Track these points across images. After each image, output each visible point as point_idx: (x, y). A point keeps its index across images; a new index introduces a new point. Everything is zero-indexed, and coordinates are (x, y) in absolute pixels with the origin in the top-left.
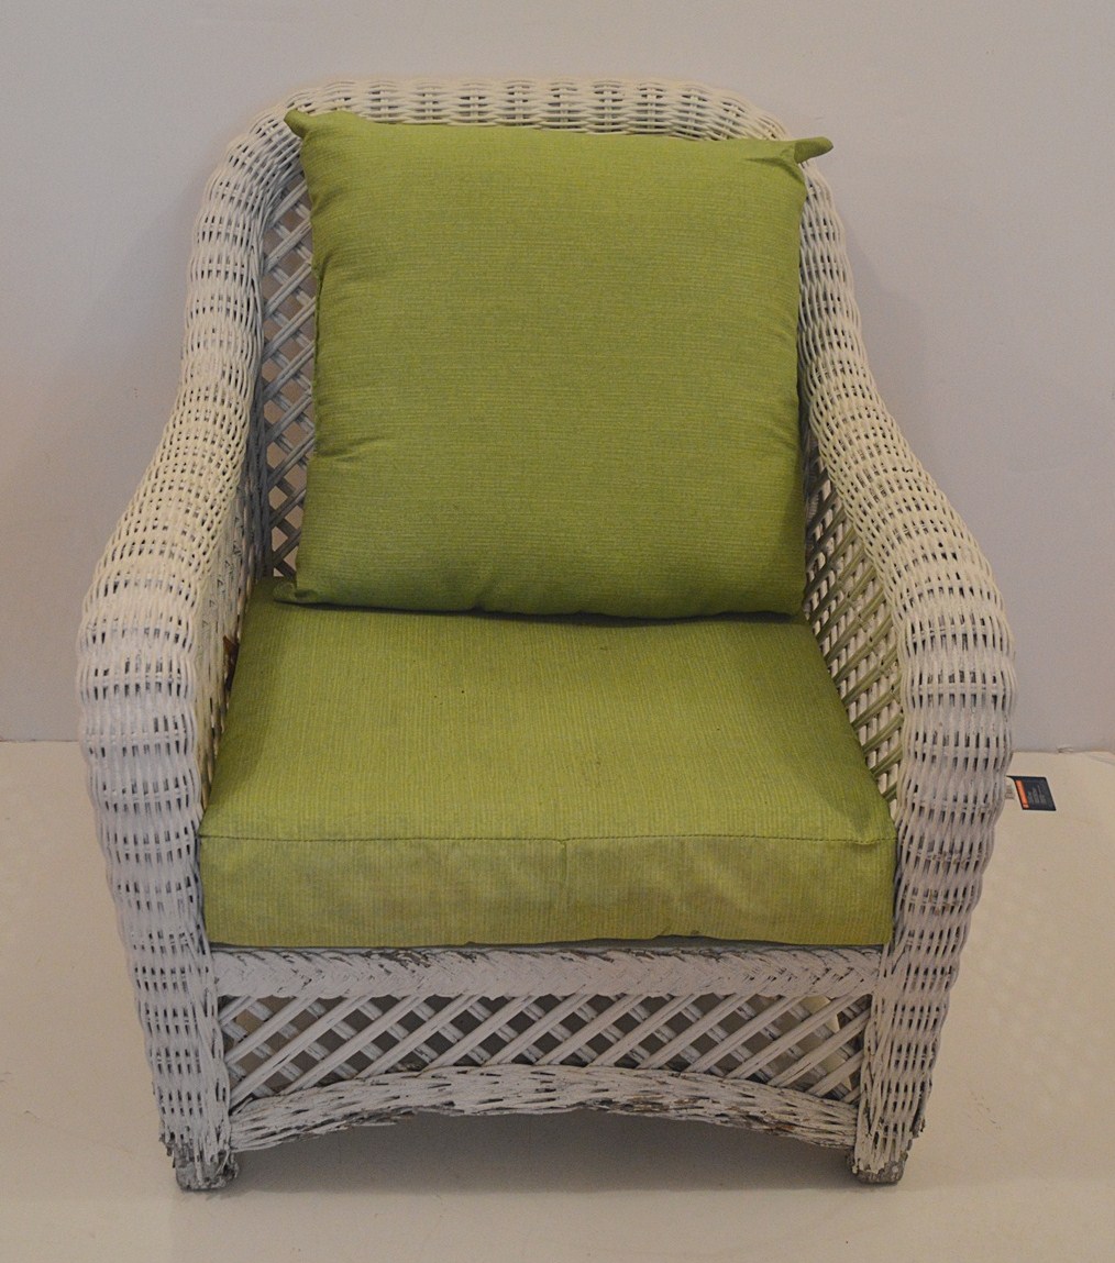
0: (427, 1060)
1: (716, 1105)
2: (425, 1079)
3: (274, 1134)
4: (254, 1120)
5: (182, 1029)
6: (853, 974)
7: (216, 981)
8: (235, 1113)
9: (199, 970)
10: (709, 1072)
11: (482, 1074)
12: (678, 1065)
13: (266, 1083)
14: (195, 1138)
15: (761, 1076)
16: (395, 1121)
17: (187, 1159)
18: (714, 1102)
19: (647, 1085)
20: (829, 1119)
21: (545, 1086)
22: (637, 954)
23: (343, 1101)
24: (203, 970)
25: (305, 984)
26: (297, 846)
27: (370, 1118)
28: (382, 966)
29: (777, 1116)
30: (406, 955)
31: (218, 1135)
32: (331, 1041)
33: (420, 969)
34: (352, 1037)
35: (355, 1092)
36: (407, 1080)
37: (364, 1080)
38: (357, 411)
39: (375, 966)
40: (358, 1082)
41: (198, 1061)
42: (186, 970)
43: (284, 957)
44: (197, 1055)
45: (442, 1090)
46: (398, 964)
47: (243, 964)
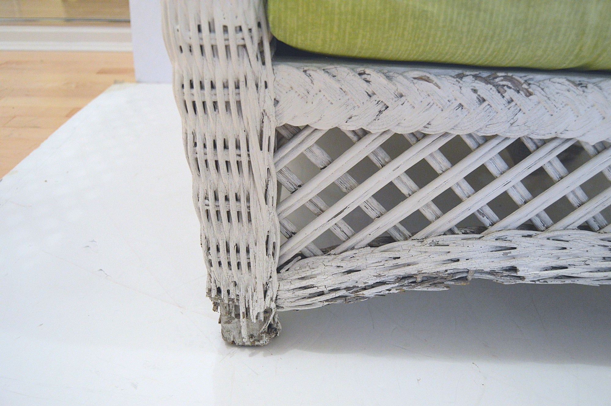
0: (487, 222)
3: (322, 294)
4: (303, 278)
5: (234, 166)
7: (276, 102)
8: (283, 271)
9: (257, 86)
11: (548, 239)
13: (314, 242)
14: (242, 293)
16: (447, 287)
17: (233, 315)
23: (397, 261)
24: (262, 86)
25: (380, 112)
27: (422, 282)
28: (475, 91)
30: (506, 78)
31: (265, 292)
33: (519, 98)
34: (414, 192)
35: (413, 252)
36: (470, 242)
37: (422, 241)
39: (467, 91)
40: (415, 242)
41: (249, 207)
42: (242, 85)
43: (360, 74)
44: (248, 200)
45: (507, 254)
46: (494, 88)
47: (308, 80)
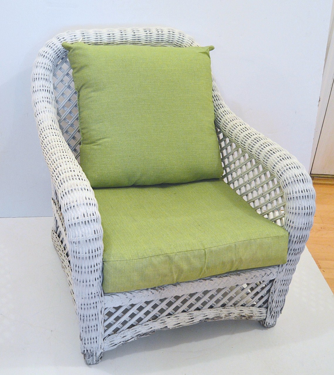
0: (158, 316)
1: (234, 315)
2: (159, 321)
3: (116, 344)
4: (110, 341)
5: (94, 320)
6: (272, 274)
7: (105, 304)
8: (104, 340)
10: (231, 306)
11: (174, 317)
12: (224, 306)
13: (113, 331)
14: (94, 350)
15: (243, 305)
16: (150, 334)
18: (234, 314)
19: (217, 312)
20: (261, 313)
21: (191, 317)
22: (219, 277)
23: (136, 332)
24: (102, 302)
25: (130, 300)
26: (132, 262)
27: (143, 335)
28: (151, 292)
29: (249, 315)
30: (158, 288)
31: (101, 348)
32: (133, 316)
33: (162, 291)
34: (138, 313)
35: (140, 328)
36: (154, 323)
37: (142, 324)
38: (98, 131)
39: (150, 292)
40: (140, 325)
41: (97, 328)
42: (97, 302)
43: (124, 294)
44: (97, 326)
45: (164, 324)
46: (156, 291)
47: (112, 298)
